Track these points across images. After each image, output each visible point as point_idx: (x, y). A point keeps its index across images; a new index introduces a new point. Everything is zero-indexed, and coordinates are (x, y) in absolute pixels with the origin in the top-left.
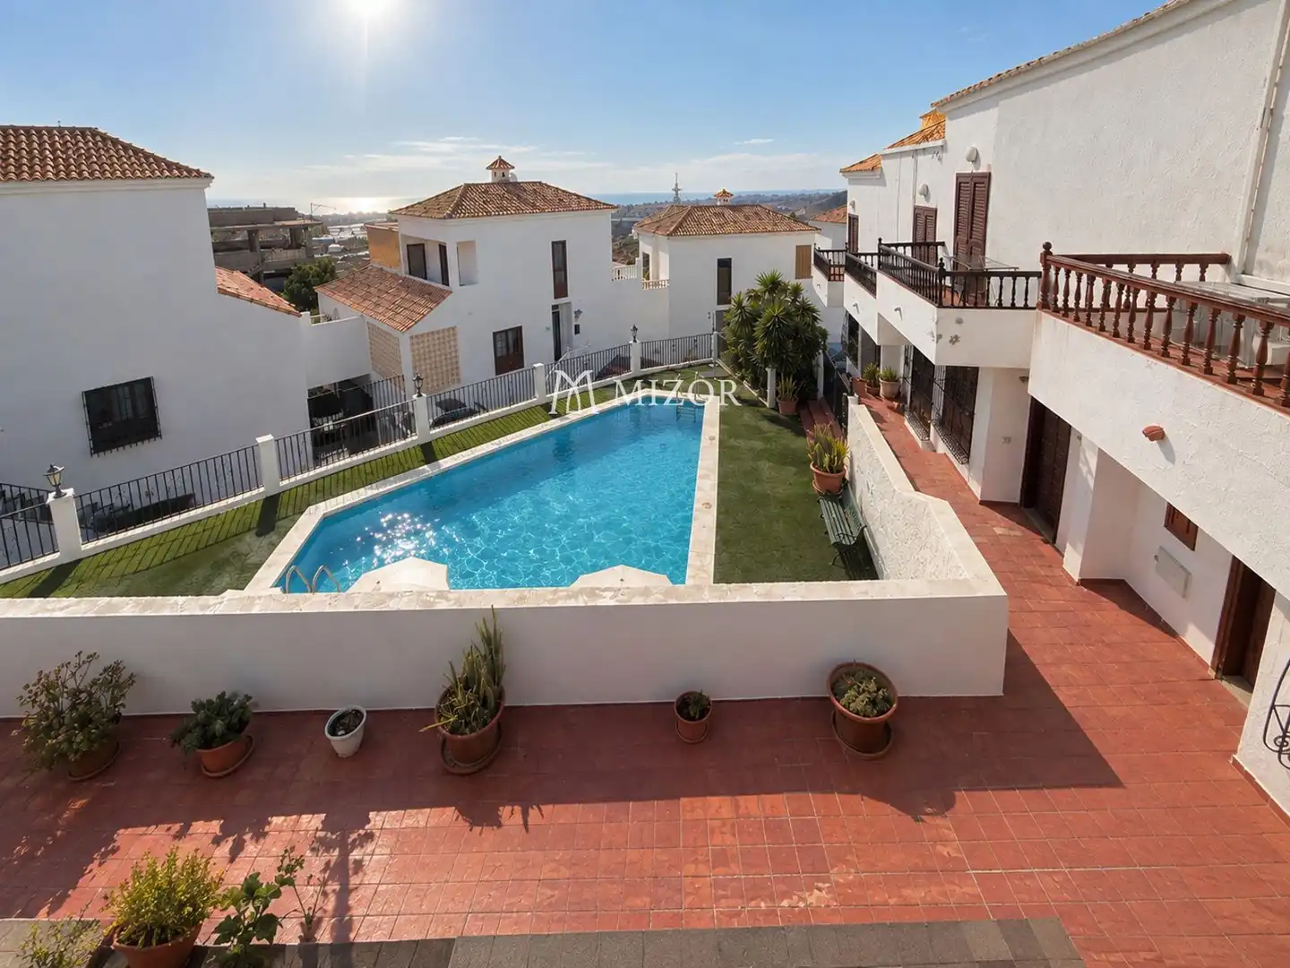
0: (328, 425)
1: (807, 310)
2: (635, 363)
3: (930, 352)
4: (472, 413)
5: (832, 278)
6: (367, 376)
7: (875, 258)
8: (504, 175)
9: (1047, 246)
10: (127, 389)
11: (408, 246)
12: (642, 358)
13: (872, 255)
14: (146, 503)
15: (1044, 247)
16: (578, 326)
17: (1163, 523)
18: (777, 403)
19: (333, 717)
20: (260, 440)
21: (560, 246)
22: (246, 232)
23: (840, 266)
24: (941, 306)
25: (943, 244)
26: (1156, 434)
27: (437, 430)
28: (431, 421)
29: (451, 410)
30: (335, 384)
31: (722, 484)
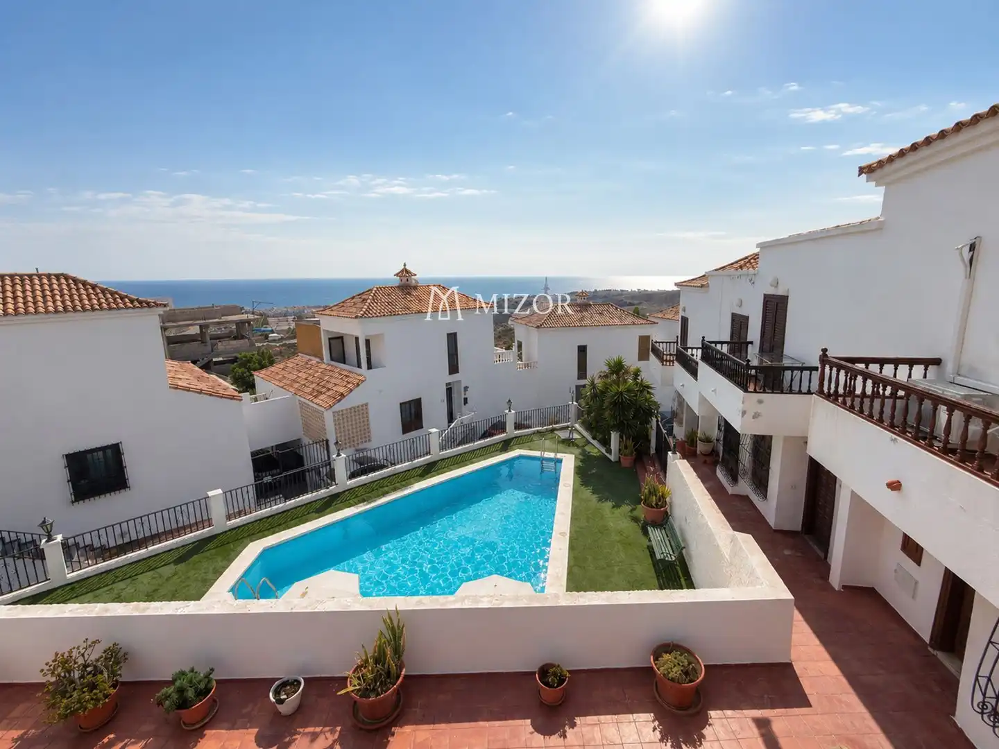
0: (268, 479)
1: (645, 388)
2: (510, 426)
3: (737, 424)
4: (382, 467)
5: (665, 363)
6: (299, 440)
7: (700, 351)
8: (407, 280)
9: (825, 351)
10: (100, 453)
11: (330, 339)
12: (515, 423)
13: (697, 348)
14: (120, 542)
15: (822, 350)
16: (467, 399)
17: (900, 547)
18: (619, 457)
19: (277, 683)
20: (210, 494)
21: (453, 336)
22: (198, 327)
23: (671, 355)
24: (746, 391)
25: (751, 343)
26: (895, 486)
27: (353, 481)
28: (349, 473)
29: (363, 466)
30: (272, 447)
31: (575, 517)
